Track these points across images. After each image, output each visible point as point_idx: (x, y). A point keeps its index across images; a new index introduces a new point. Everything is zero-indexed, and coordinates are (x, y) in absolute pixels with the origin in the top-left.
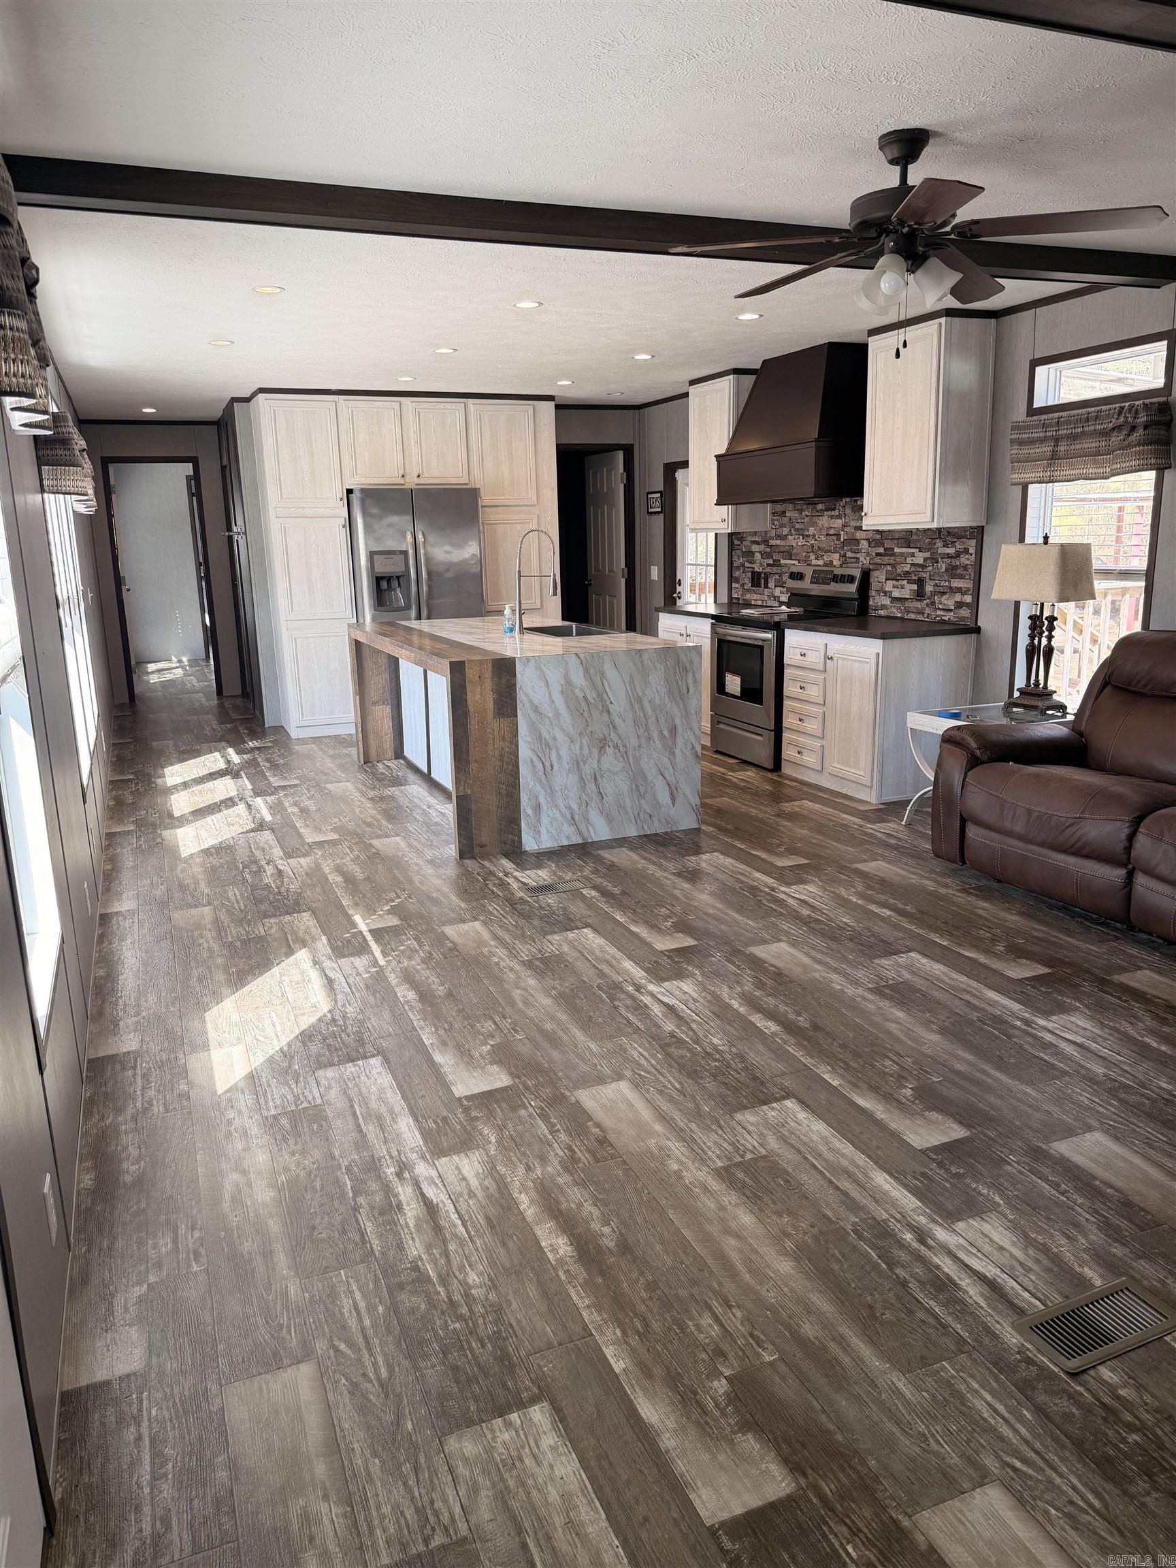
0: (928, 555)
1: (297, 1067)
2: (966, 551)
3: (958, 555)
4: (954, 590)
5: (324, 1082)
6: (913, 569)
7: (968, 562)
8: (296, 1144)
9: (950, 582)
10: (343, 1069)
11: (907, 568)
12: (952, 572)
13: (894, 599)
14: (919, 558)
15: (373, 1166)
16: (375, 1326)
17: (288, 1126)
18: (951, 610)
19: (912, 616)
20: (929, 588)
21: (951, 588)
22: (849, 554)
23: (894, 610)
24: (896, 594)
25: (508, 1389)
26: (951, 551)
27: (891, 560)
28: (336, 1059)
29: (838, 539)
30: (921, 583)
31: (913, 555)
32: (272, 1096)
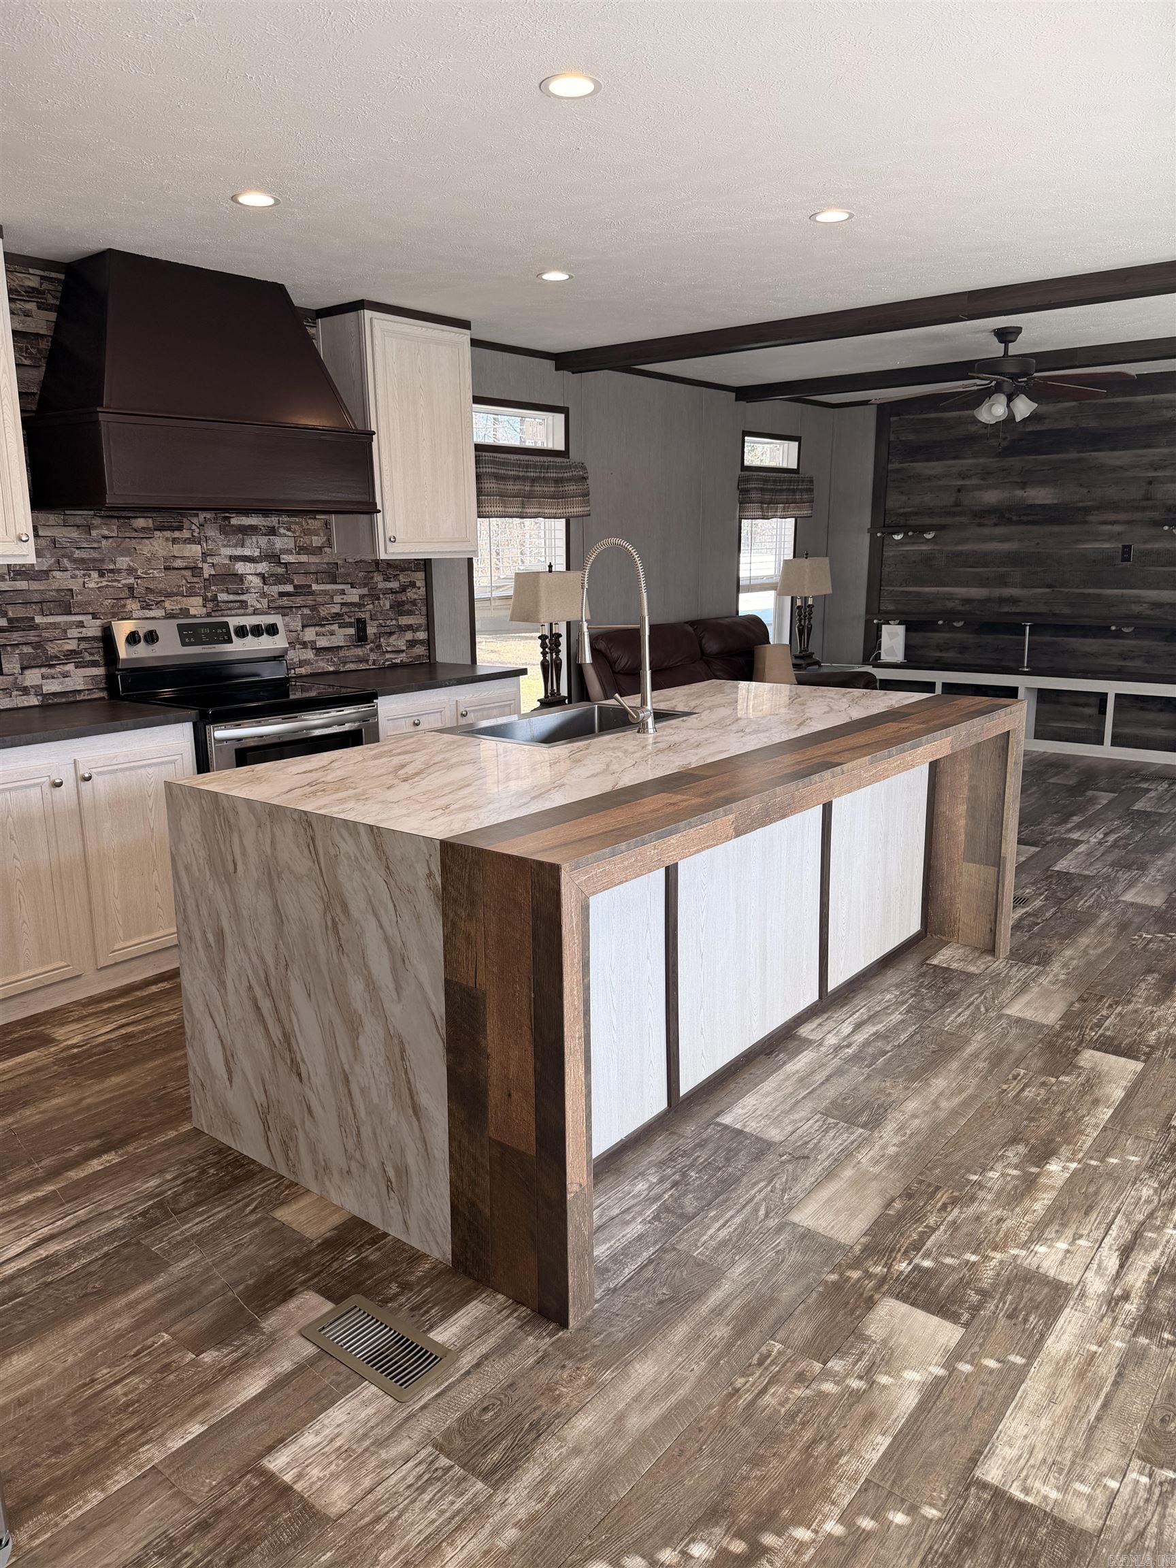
0: (365, 591)
2: (413, 585)
3: (403, 589)
4: (403, 629)
6: (345, 609)
7: (416, 596)
9: (397, 620)
11: (336, 609)
12: (399, 608)
13: (319, 651)
14: (353, 595)
18: (403, 651)
19: (352, 666)
20: (371, 630)
21: (399, 627)
22: (223, 597)
23: (322, 664)
24: (323, 642)
26: (394, 585)
27: (309, 600)
29: (200, 575)
30: (361, 625)
31: (343, 592)
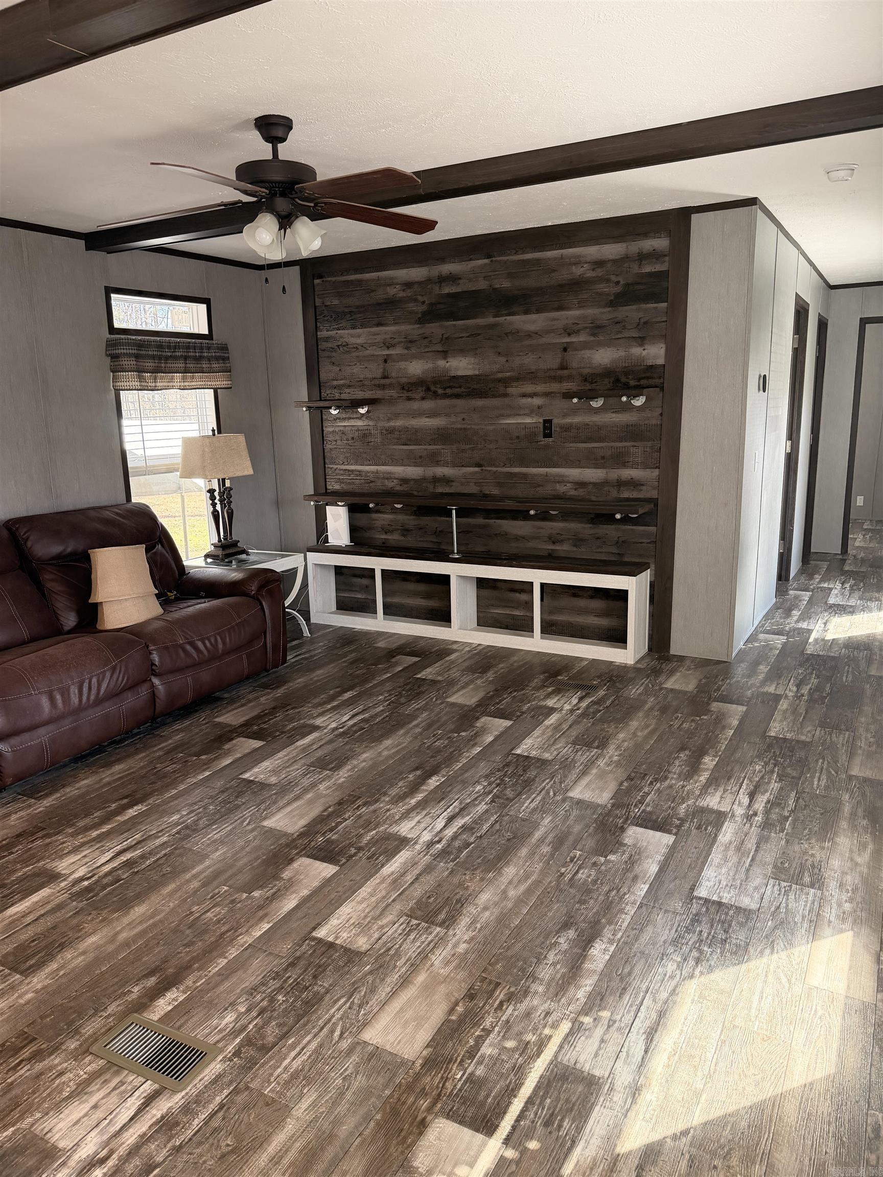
1: (770, 923)
5: (757, 896)
8: (807, 860)
10: (733, 899)
15: (767, 825)
16: (815, 772)
17: (806, 874)
25: (707, 908)
28: (731, 912)
32: (805, 906)
